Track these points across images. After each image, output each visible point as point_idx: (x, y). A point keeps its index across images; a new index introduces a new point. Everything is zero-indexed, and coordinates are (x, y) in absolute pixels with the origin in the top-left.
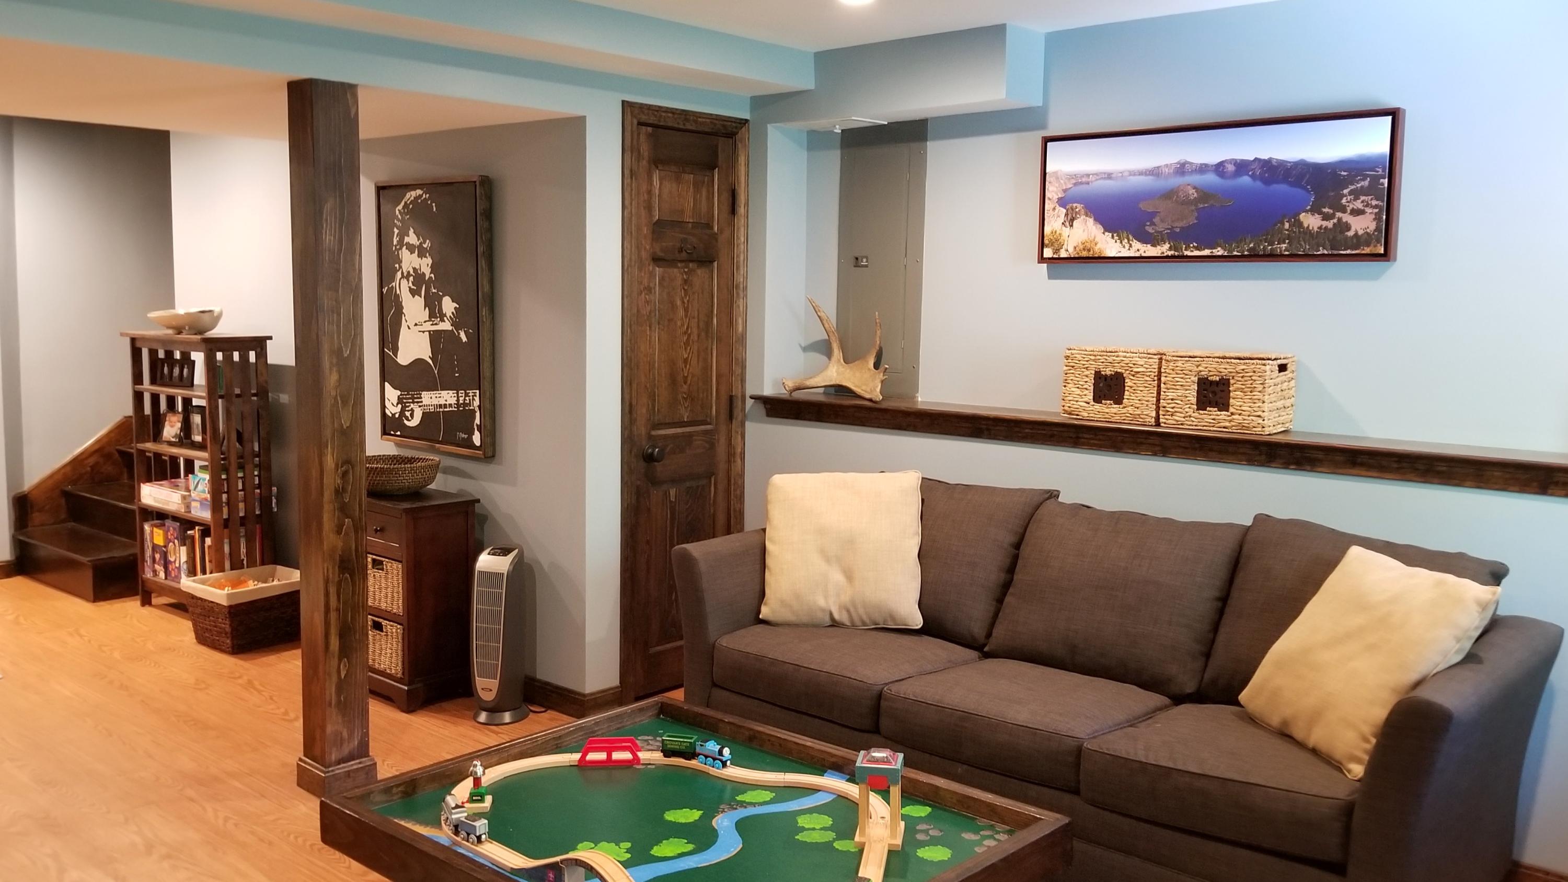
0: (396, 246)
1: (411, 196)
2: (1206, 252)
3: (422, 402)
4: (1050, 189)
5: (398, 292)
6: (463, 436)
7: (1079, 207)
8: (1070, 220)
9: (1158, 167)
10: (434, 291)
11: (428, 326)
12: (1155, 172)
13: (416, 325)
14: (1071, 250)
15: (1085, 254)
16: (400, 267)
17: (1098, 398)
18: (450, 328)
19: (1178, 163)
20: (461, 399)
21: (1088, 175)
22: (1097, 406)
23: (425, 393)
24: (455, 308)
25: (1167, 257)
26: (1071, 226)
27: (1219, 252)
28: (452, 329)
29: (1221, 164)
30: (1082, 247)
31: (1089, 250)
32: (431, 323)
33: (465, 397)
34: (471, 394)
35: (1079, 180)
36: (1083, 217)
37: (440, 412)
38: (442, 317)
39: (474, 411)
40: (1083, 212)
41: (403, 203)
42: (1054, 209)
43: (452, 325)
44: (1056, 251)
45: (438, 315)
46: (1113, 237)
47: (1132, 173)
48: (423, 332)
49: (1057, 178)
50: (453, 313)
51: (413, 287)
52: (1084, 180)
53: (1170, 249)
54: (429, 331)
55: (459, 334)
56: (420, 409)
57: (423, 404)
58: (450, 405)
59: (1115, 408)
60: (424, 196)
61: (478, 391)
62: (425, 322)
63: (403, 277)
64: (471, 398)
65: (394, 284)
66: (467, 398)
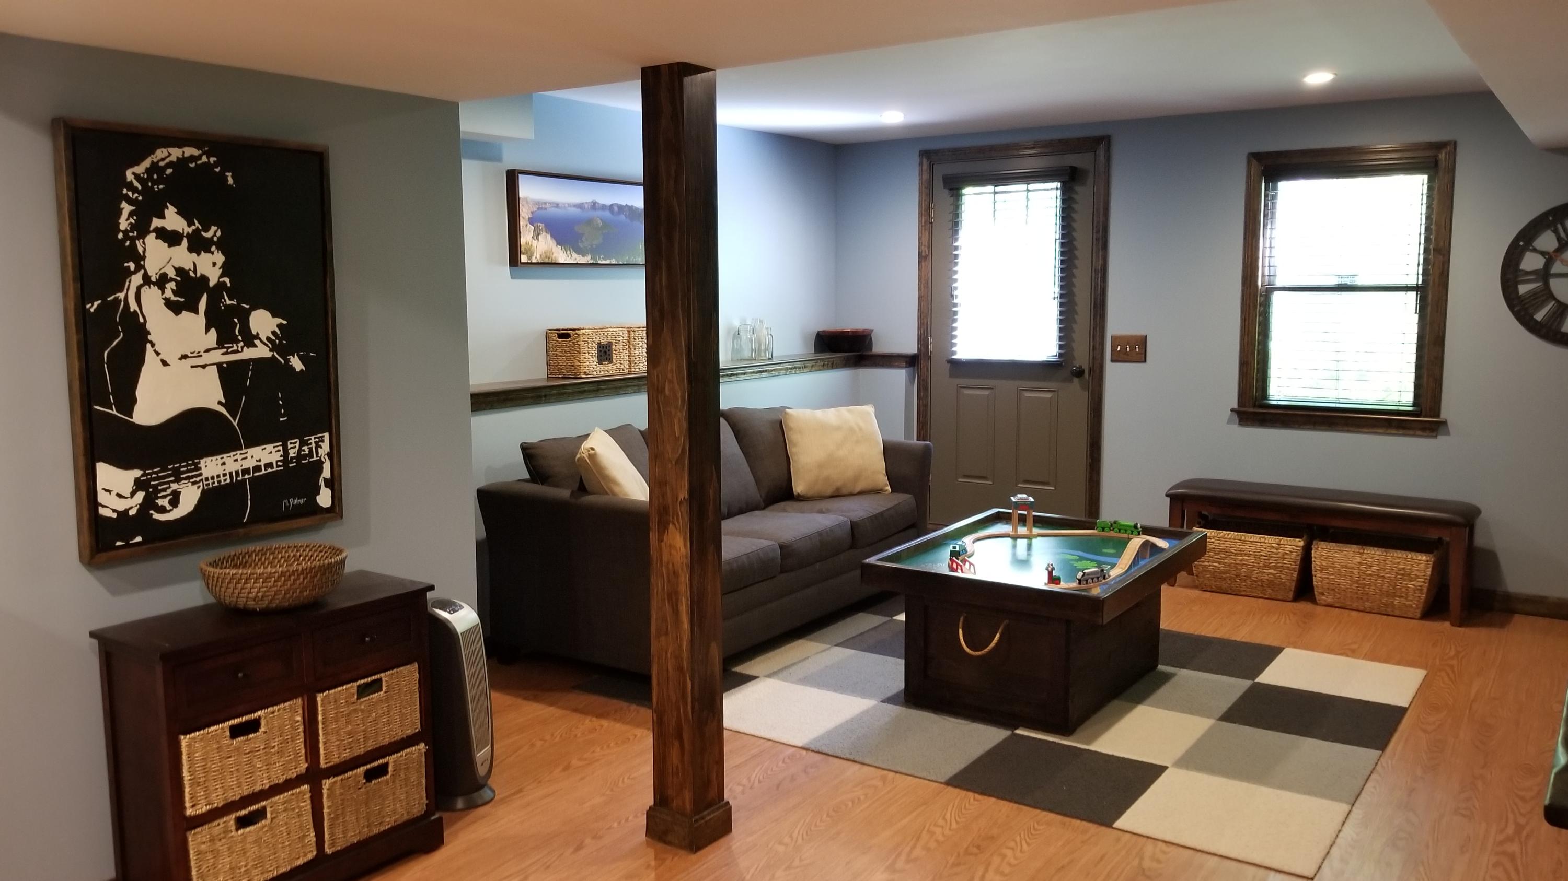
0: (125, 232)
1: (170, 155)
2: (608, 262)
3: (201, 475)
4: (524, 210)
5: (133, 306)
6: (296, 501)
7: (541, 226)
8: (537, 235)
9: (583, 203)
10: (229, 302)
11: (218, 356)
12: (580, 206)
13: (184, 357)
14: (538, 257)
15: (547, 261)
16: (140, 267)
17: (600, 362)
18: (269, 354)
19: (592, 202)
20: (292, 453)
21: (545, 203)
22: (602, 367)
23: (208, 459)
24: (280, 326)
25: (590, 264)
26: (538, 239)
27: (614, 262)
28: (273, 355)
29: (612, 205)
30: (544, 255)
31: (549, 258)
32: (225, 350)
33: (300, 446)
34: (313, 441)
35: (541, 205)
36: (544, 233)
37: (244, 481)
38: (250, 340)
39: (320, 463)
40: (544, 229)
41: (147, 163)
42: (527, 226)
43: (271, 350)
44: (529, 258)
45: (240, 338)
46: (562, 249)
47: (570, 205)
48: (204, 367)
49: (527, 202)
50: (274, 333)
51: (173, 298)
52: (543, 206)
53: (591, 259)
54: (219, 365)
55: (287, 361)
56: (196, 486)
57: (203, 477)
58: (269, 465)
59: (610, 367)
60: (204, 159)
61: (327, 435)
62: (208, 351)
63: (147, 280)
64: (314, 445)
65: (121, 296)
66: (305, 448)
